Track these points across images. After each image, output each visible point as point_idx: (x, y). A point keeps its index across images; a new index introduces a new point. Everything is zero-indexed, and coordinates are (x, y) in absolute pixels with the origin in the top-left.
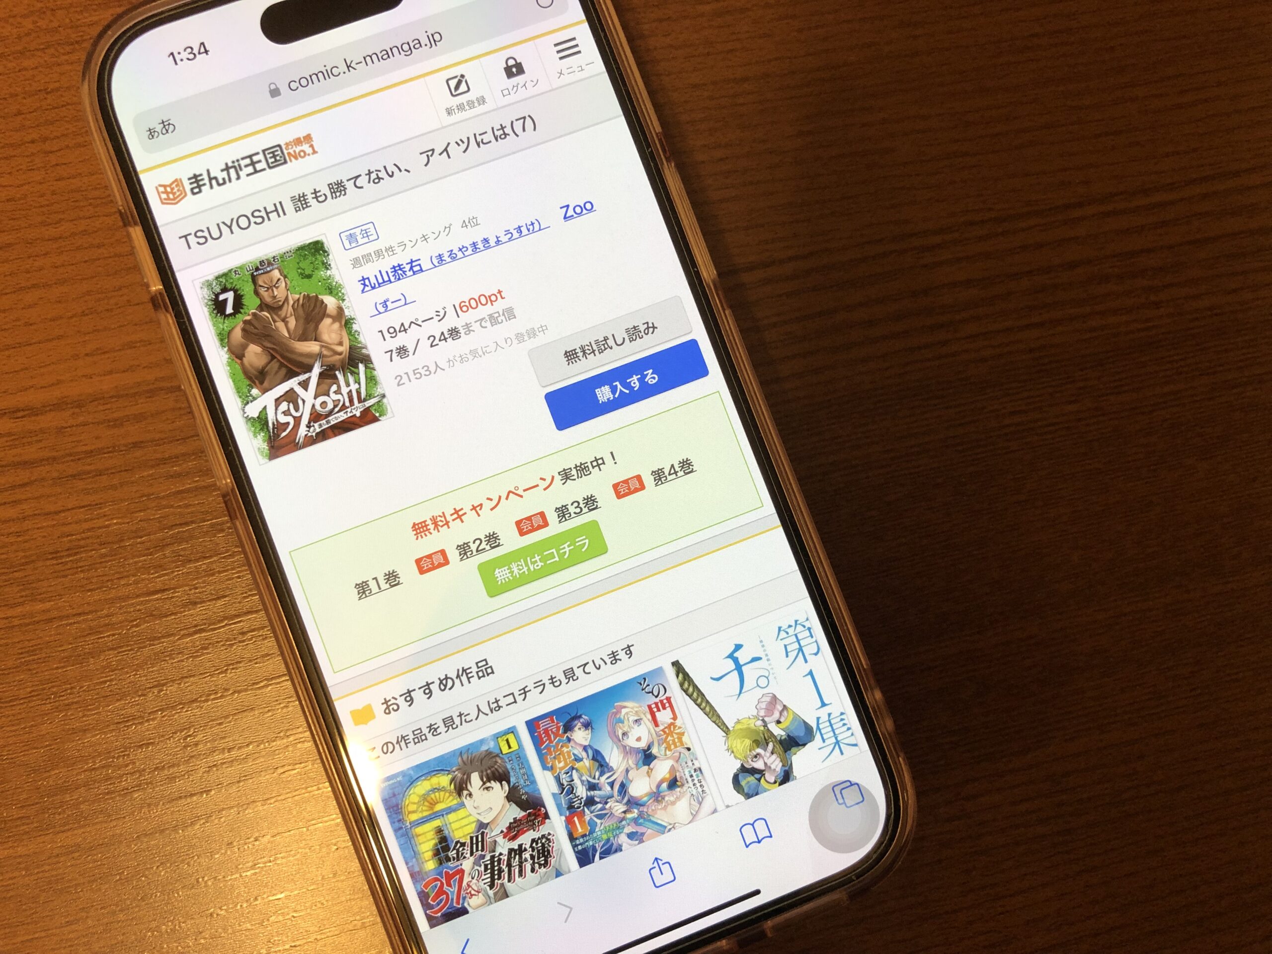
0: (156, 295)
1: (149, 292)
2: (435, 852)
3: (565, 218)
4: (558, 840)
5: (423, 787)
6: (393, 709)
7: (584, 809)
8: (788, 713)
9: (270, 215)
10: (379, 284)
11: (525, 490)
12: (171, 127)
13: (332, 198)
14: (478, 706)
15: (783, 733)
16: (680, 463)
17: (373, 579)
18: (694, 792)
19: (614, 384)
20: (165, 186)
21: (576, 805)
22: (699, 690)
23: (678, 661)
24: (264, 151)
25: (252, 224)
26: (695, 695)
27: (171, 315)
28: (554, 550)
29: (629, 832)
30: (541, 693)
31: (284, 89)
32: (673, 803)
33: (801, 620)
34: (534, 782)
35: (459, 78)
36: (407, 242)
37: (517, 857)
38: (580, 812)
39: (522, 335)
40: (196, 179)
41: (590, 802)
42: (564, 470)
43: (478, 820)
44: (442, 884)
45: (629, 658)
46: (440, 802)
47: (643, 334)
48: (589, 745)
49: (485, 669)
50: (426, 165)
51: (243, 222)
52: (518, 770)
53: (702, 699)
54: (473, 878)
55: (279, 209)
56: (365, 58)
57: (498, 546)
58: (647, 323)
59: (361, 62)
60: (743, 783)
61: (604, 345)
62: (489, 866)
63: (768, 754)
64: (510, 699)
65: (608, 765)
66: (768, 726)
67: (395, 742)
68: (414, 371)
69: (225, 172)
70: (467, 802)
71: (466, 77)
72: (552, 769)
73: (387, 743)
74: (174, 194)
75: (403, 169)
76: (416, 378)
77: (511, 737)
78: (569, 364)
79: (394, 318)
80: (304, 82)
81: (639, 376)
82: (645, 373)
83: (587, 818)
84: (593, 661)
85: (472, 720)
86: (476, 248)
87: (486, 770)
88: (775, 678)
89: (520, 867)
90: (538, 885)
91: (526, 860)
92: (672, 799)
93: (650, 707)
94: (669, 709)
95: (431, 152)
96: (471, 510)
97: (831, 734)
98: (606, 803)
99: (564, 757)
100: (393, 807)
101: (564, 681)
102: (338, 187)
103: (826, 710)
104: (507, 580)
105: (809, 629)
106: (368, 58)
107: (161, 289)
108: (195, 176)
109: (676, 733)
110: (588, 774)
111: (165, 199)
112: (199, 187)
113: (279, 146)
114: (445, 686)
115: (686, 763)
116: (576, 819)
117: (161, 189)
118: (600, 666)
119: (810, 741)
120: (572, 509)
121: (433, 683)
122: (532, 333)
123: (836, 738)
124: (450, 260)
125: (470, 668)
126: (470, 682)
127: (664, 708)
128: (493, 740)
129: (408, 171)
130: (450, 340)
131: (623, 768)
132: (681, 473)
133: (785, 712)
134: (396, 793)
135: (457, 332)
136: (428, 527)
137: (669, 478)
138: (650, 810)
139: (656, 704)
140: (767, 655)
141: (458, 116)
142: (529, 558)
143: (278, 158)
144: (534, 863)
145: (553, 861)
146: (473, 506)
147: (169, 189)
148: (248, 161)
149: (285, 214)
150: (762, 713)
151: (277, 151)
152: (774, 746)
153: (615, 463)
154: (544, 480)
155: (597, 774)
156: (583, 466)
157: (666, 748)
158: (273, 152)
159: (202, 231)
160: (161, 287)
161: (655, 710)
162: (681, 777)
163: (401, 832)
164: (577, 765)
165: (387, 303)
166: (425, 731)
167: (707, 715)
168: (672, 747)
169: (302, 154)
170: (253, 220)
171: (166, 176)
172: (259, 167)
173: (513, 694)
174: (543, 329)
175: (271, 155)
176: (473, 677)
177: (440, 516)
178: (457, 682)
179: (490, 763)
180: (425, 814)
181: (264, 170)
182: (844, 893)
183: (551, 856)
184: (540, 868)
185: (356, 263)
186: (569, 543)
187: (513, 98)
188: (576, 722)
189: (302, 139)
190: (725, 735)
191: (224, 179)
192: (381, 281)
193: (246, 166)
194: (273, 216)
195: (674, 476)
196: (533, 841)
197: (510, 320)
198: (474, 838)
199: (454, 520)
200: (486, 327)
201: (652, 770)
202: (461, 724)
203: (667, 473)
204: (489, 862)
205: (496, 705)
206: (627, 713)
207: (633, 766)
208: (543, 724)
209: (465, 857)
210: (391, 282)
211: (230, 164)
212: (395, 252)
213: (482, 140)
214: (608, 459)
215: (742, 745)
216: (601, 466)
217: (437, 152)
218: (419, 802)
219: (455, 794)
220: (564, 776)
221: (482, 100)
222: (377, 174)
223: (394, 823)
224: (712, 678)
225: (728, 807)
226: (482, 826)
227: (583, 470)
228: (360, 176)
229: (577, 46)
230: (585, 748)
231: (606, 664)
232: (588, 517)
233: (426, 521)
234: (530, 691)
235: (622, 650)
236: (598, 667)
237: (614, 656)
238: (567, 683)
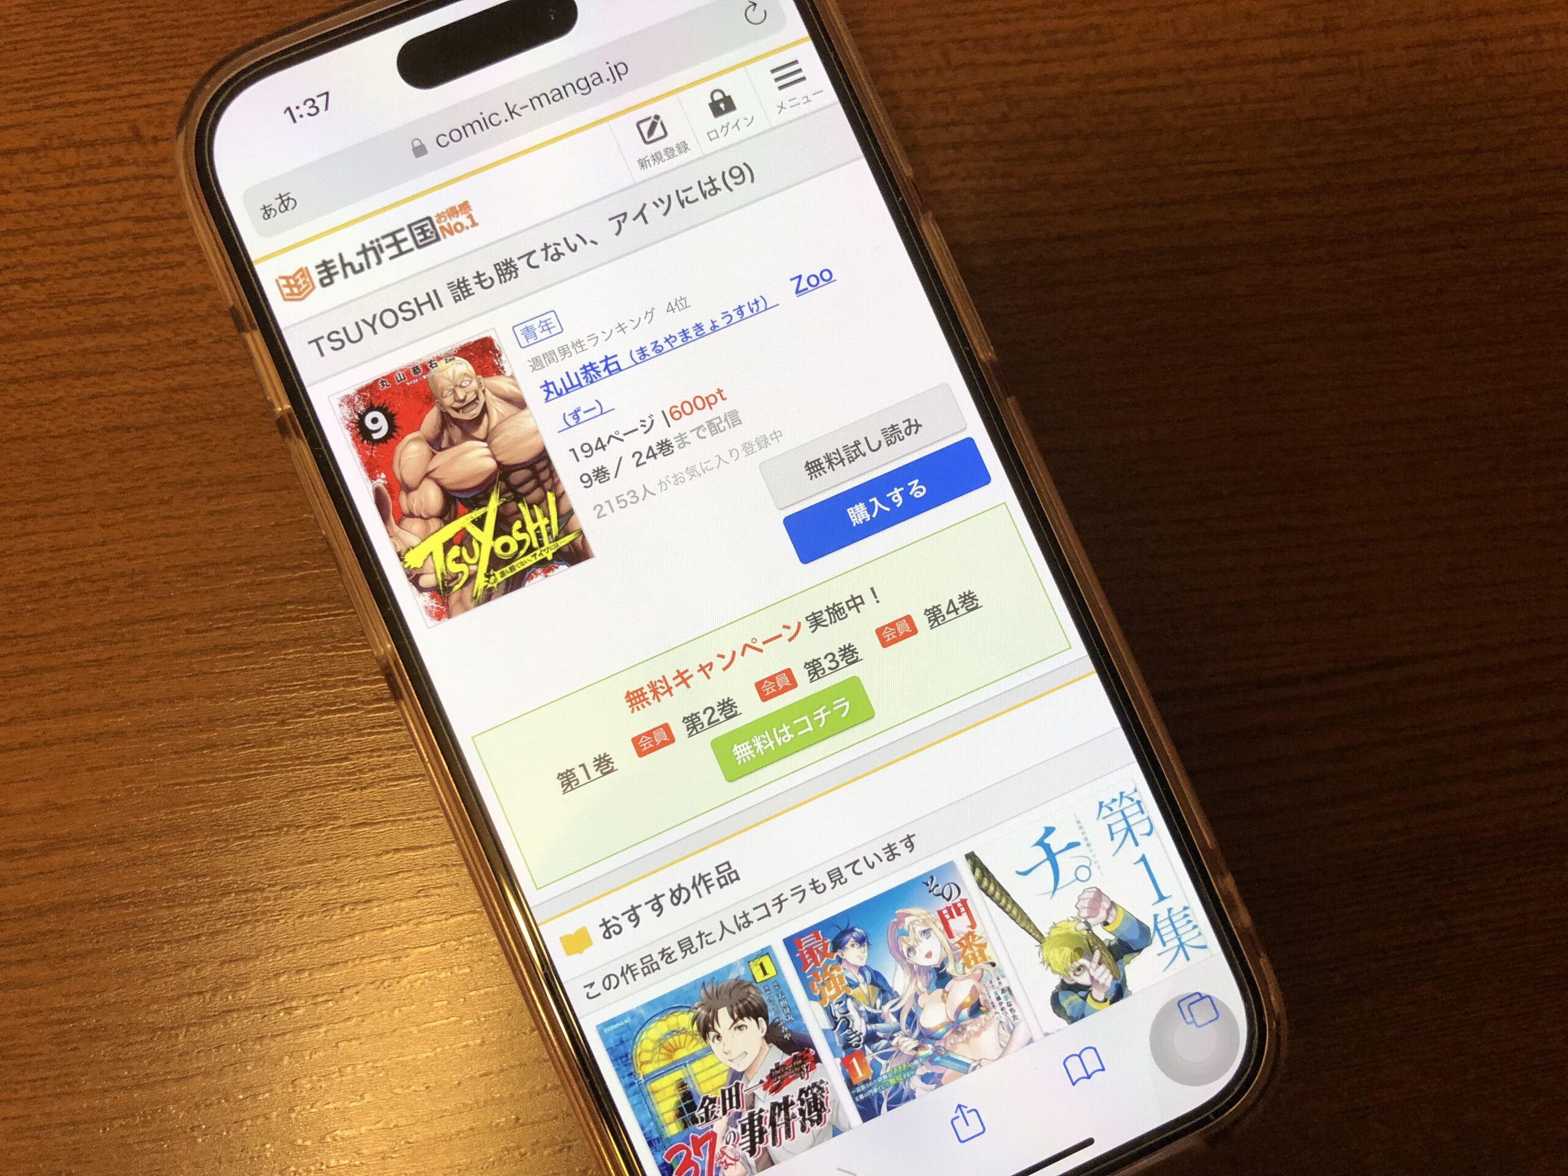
0: (283, 417)
1: (274, 414)
2: (678, 1111)
3: (797, 292)
4: (833, 1087)
5: (657, 1030)
6: (614, 932)
7: (864, 1047)
8: (1117, 910)
9: (422, 308)
10: (567, 389)
11: (764, 643)
12: (291, 203)
13: (501, 282)
14: (721, 922)
16: (961, 597)
17: (580, 766)
18: (1003, 1020)
19: (871, 500)
20: (287, 278)
21: (854, 1042)
22: (1003, 890)
23: (973, 853)
24: (410, 226)
25: (401, 320)
26: (997, 895)
27: (304, 441)
28: (806, 718)
29: (922, 1074)
30: (800, 902)
31: (431, 145)
32: (977, 1034)
33: (1128, 791)
34: (798, 1017)
35: (652, 119)
36: (598, 334)
37: (783, 1113)
38: (860, 1052)
39: (751, 444)
40: (326, 267)
41: (871, 1038)
42: (813, 614)
43: (731, 1069)
44: (688, 1151)
45: (911, 851)
46: (681, 1048)
47: (904, 434)
48: (866, 966)
49: (728, 875)
50: (617, 234)
51: (389, 319)
52: (777, 1002)
53: (1007, 899)
54: (727, 1143)
55: (433, 300)
56: (531, 100)
57: (735, 715)
58: (909, 420)
59: (527, 106)
60: (1065, 1003)
61: (854, 451)
62: (748, 1127)
63: (1094, 965)
64: (762, 911)
65: (890, 990)
66: (1093, 929)
67: (619, 975)
68: (617, 498)
69: (362, 256)
70: (715, 1046)
71: (661, 118)
72: (820, 998)
73: (608, 976)
74: (299, 287)
75: (588, 241)
76: (621, 507)
77: (766, 960)
78: (811, 479)
79: (589, 432)
80: (455, 135)
81: (902, 489)
82: (910, 484)
83: (869, 1059)
84: (865, 858)
85: (715, 941)
86: (687, 337)
87: (737, 1005)
88: (1099, 867)
89: (787, 1124)
90: (811, 1147)
91: (794, 1117)
92: (975, 1029)
93: (940, 913)
94: (965, 915)
95: (623, 217)
96: (699, 671)
97: (1173, 935)
98: (892, 1038)
99: (835, 982)
100: (621, 1058)
101: (829, 885)
102: (507, 268)
103: (1165, 904)
104: (749, 759)
105: (1139, 802)
106: (536, 101)
107: (290, 409)
108: (325, 263)
109: (976, 945)
110: (867, 1003)
111: (288, 294)
112: (330, 276)
113: (429, 218)
114: (679, 899)
115: (991, 982)
116: (854, 1061)
117: (283, 282)
118: (873, 863)
119: (1147, 946)
120: (826, 664)
121: (663, 895)
122: (763, 442)
123: (1179, 940)
124: (655, 354)
125: (709, 874)
126: (709, 893)
127: (959, 914)
128: (744, 965)
129: (595, 243)
130: (660, 456)
131: (911, 992)
132: (962, 611)
133: (1113, 912)
134: (624, 1039)
135: (669, 445)
136: (646, 696)
137: (948, 617)
138: (948, 1045)
139: (948, 909)
140: (1087, 839)
141: (655, 169)
142: (774, 730)
143: (428, 234)
144: (804, 1119)
145: (828, 1116)
146: (700, 665)
147: (292, 282)
148: (390, 240)
149: (441, 306)
150: (1084, 913)
151: (426, 225)
152: (1102, 954)
153: (878, 602)
154: (788, 627)
155: (879, 1002)
156: (836, 608)
157: (964, 965)
158: (421, 228)
159: (337, 333)
160: (288, 406)
161: (947, 916)
162: (986, 1001)
163: (633, 1088)
164: (852, 992)
165: (578, 413)
166: (657, 958)
167: (1015, 920)
168: (972, 962)
169: (459, 227)
170: (401, 315)
171: (288, 265)
172: (404, 246)
173: (765, 905)
174: (777, 435)
175: (420, 231)
176: (713, 885)
177: (659, 681)
178: (693, 892)
179: (742, 995)
180: (663, 1064)
181: (412, 250)
182: (1201, 1137)
183: (825, 1110)
184: (812, 1125)
186: (824, 707)
187: (723, 142)
188: (847, 937)
189: (458, 208)
190: (1038, 944)
191: (361, 265)
192: (568, 385)
193: (388, 247)
194: (426, 308)
195: (954, 615)
196: (802, 1091)
197: (734, 426)
198: (727, 1092)
199: (677, 685)
200: (705, 437)
201: (948, 993)
202: (702, 947)
203: (944, 612)
204: (747, 1121)
205: (744, 920)
206: (912, 923)
207: (925, 990)
208: (806, 942)
209: (716, 1117)
210: (582, 386)
211: (368, 245)
212: (584, 348)
213: (687, 198)
214: (868, 597)
215: (1061, 955)
216: (859, 607)
217: (630, 217)
218: (654, 1049)
219: (698, 1037)
220: (837, 1006)
221: (683, 147)
222: (556, 249)
223: (624, 1077)
224: (1018, 873)
225: (1047, 1034)
226: (736, 1076)
227: (836, 613)
228: (534, 251)
229: (800, 70)
230: (861, 970)
231: (881, 860)
232: (846, 673)
233: (642, 688)
234: (786, 899)
235: (901, 842)
236: (871, 864)
237: (891, 851)
238: (833, 888)
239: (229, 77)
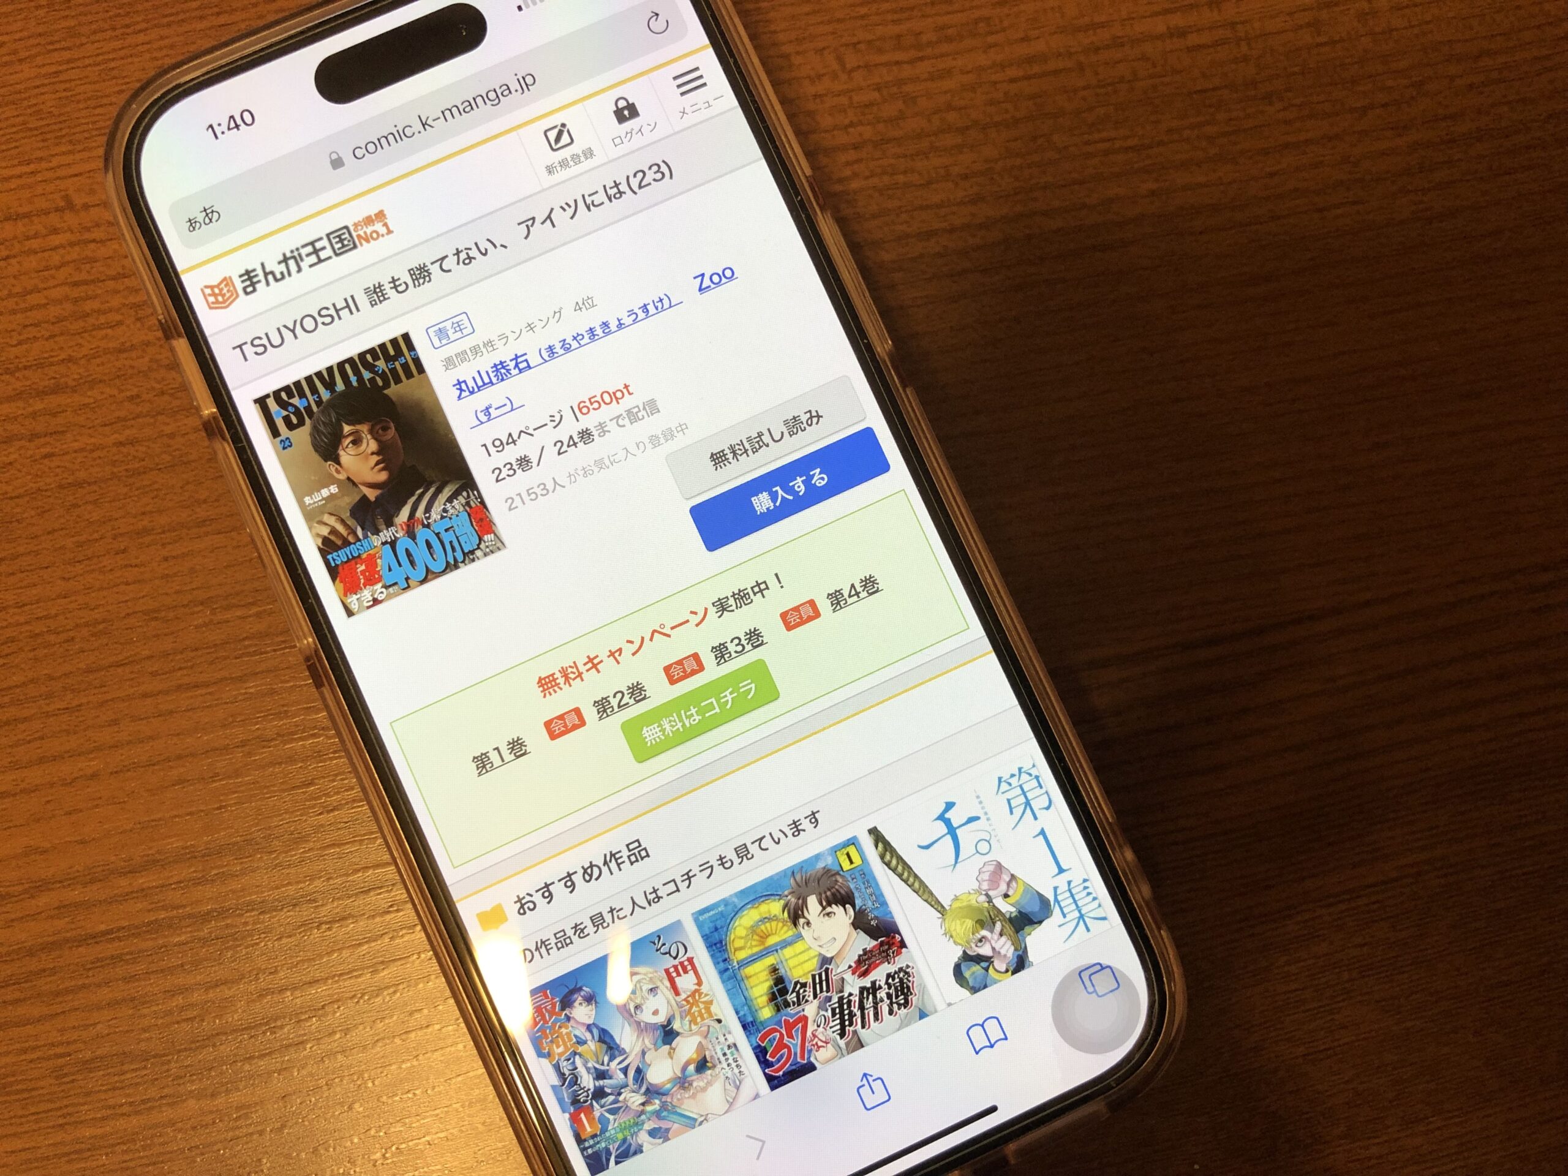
0: (209, 421)
1: (201, 417)
3: (700, 289)
6: (529, 908)
8: (1017, 883)
9: (340, 313)
10: (478, 388)
11: (672, 628)
12: (216, 215)
13: (415, 286)
14: (632, 898)
15: (1013, 909)
16: (862, 581)
17: (494, 749)
19: (774, 489)
20: (212, 287)
22: (905, 863)
23: (875, 828)
24: (328, 235)
25: (320, 325)
26: (900, 868)
27: (228, 443)
28: (713, 700)
30: (708, 877)
31: (348, 158)
33: (1027, 767)
35: (559, 127)
36: (508, 334)
39: (657, 437)
40: (249, 275)
42: (719, 600)
45: (815, 827)
47: (805, 425)
49: (638, 852)
50: (526, 238)
51: (309, 324)
53: (909, 872)
55: (351, 305)
56: (443, 112)
57: (644, 699)
58: (810, 411)
59: (439, 118)
60: (967, 974)
61: (758, 442)
63: (996, 937)
64: (672, 887)
66: (994, 901)
67: (533, 949)
68: (528, 491)
69: (283, 265)
71: (568, 127)
73: (523, 951)
74: (223, 295)
75: (498, 245)
76: (531, 500)
78: (716, 469)
79: (499, 429)
80: (371, 147)
81: (804, 478)
82: (811, 473)
84: (771, 834)
85: (626, 916)
86: (594, 335)
88: (998, 841)
95: (531, 222)
96: (609, 656)
97: (1074, 907)
101: (736, 861)
102: (421, 273)
103: (1065, 877)
104: (658, 740)
105: (1037, 777)
106: (447, 113)
107: (215, 413)
108: (247, 272)
111: (213, 303)
112: (253, 284)
113: (346, 227)
114: (591, 876)
117: (208, 291)
118: (779, 839)
119: (1047, 918)
120: (732, 648)
121: (576, 872)
122: (669, 435)
123: (1080, 911)
124: (563, 352)
125: (620, 852)
126: (620, 870)
129: (505, 247)
130: (581, 445)
132: (863, 594)
133: (1014, 884)
135: (589, 434)
136: (558, 681)
137: (850, 601)
140: (986, 813)
141: (562, 175)
142: (683, 712)
143: (346, 242)
146: (610, 651)
147: (217, 291)
148: (310, 249)
149: (358, 310)
150: (985, 886)
151: (344, 234)
152: (1003, 926)
153: (782, 587)
154: (695, 613)
156: (742, 594)
158: (339, 236)
159: (260, 338)
160: (215, 410)
165: (490, 410)
166: (570, 932)
167: (917, 893)
169: (375, 235)
170: (320, 320)
171: (213, 275)
172: (323, 255)
173: (674, 880)
174: (682, 428)
175: (337, 239)
176: (624, 862)
177: (570, 667)
178: (605, 869)
181: (330, 258)
182: (1103, 1103)
185: (449, 363)
186: (730, 690)
187: (627, 147)
189: (374, 217)
190: (940, 916)
191: (282, 273)
192: (480, 383)
193: (308, 255)
194: (345, 313)
195: (855, 598)
199: (588, 670)
200: (624, 426)
202: (613, 922)
203: (846, 595)
205: (654, 895)
210: (493, 384)
211: (288, 255)
212: (495, 347)
213: (593, 202)
214: (772, 582)
215: (963, 927)
216: (764, 592)
217: (538, 221)
221: (589, 153)
222: (467, 254)
224: (920, 847)
225: (949, 1005)
227: (742, 598)
228: (446, 257)
229: (701, 77)
231: (786, 836)
232: (752, 656)
233: (554, 674)
234: (695, 875)
235: (806, 818)
236: (777, 840)
237: (796, 827)
238: (740, 863)
239: (155, 97)
